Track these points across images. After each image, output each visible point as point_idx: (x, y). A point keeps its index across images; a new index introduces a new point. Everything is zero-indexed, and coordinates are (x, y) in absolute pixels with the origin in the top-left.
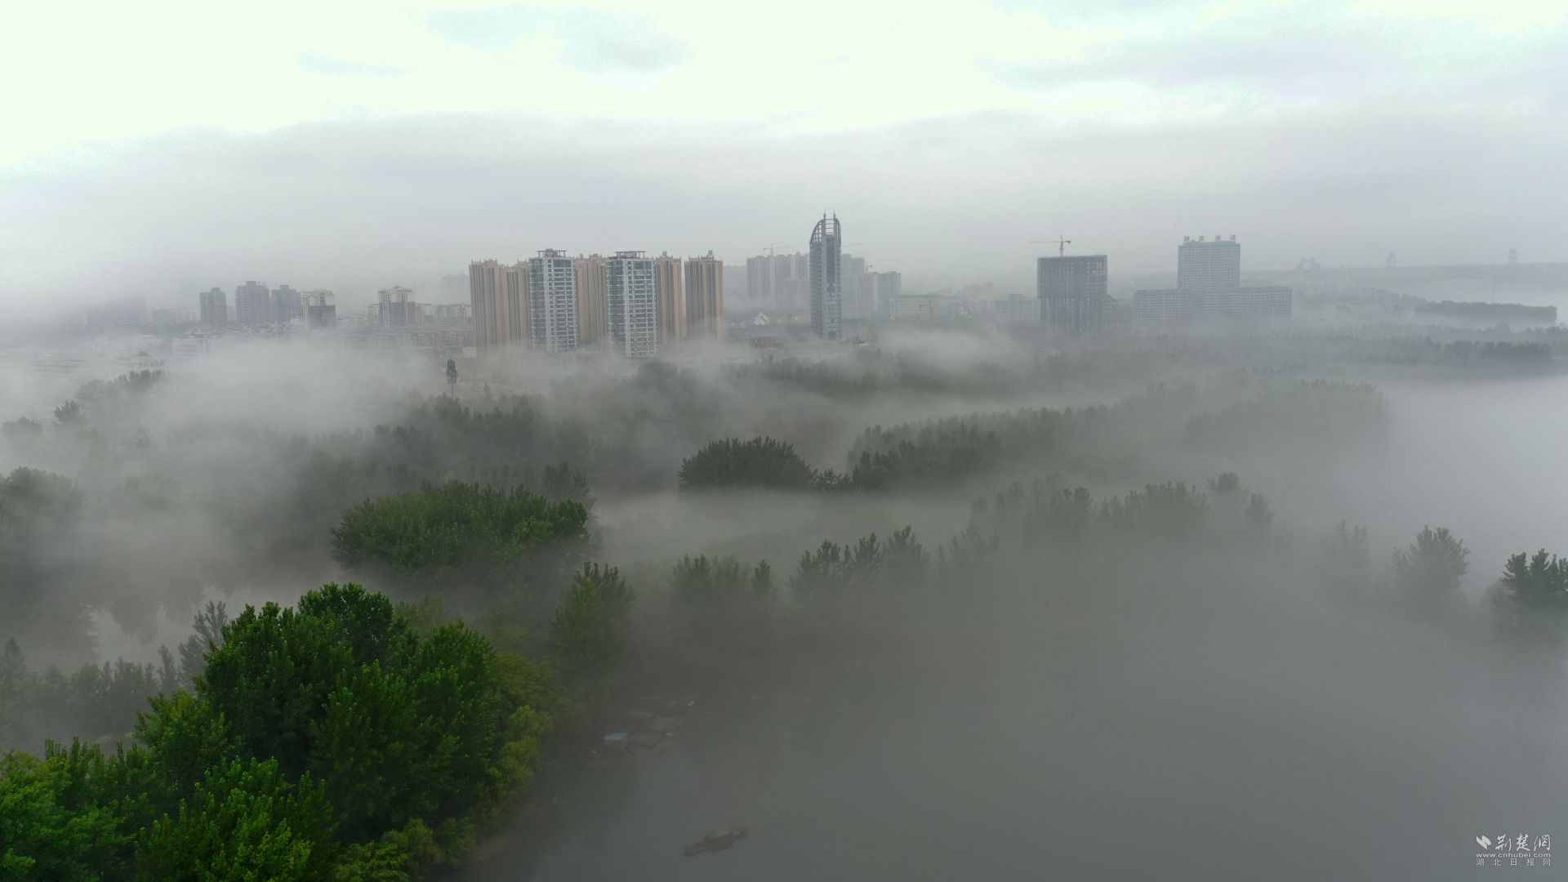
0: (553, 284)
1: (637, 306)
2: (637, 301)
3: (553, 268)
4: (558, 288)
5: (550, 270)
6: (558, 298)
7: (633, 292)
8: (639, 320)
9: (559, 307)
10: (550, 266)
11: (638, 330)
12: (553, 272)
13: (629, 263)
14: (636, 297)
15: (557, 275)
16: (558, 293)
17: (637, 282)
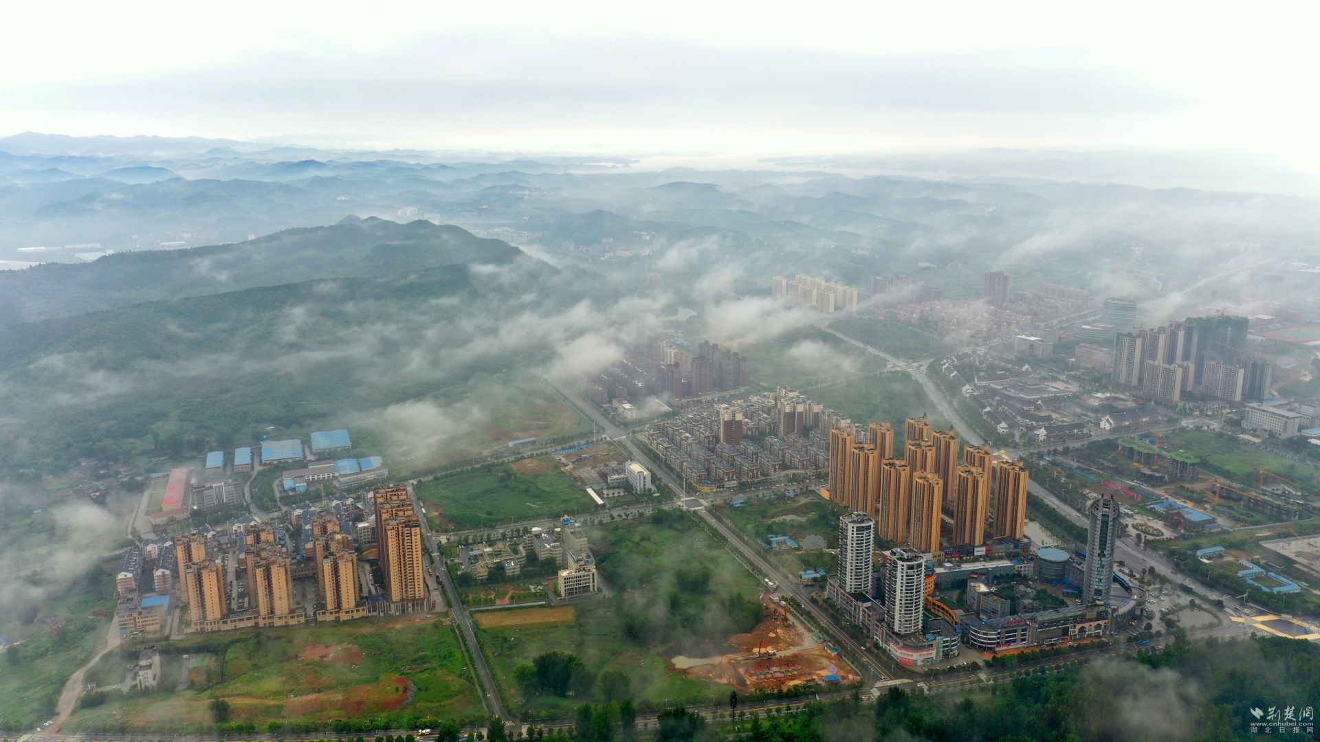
0: (855, 544)
1: (907, 597)
2: (907, 593)
3: (855, 532)
4: (858, 547)
5: (853, 534)
6: (857, 553)
7: (904, 586)
8: (907, 607)
9: (857, 560)
10: (853, 531)
11: (906, 614)
12: (855, 536)
13: (903, 566)
14: (906, 590)
15: (858, 537)
16: (857, 550)
17: (908, 579)
